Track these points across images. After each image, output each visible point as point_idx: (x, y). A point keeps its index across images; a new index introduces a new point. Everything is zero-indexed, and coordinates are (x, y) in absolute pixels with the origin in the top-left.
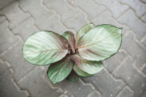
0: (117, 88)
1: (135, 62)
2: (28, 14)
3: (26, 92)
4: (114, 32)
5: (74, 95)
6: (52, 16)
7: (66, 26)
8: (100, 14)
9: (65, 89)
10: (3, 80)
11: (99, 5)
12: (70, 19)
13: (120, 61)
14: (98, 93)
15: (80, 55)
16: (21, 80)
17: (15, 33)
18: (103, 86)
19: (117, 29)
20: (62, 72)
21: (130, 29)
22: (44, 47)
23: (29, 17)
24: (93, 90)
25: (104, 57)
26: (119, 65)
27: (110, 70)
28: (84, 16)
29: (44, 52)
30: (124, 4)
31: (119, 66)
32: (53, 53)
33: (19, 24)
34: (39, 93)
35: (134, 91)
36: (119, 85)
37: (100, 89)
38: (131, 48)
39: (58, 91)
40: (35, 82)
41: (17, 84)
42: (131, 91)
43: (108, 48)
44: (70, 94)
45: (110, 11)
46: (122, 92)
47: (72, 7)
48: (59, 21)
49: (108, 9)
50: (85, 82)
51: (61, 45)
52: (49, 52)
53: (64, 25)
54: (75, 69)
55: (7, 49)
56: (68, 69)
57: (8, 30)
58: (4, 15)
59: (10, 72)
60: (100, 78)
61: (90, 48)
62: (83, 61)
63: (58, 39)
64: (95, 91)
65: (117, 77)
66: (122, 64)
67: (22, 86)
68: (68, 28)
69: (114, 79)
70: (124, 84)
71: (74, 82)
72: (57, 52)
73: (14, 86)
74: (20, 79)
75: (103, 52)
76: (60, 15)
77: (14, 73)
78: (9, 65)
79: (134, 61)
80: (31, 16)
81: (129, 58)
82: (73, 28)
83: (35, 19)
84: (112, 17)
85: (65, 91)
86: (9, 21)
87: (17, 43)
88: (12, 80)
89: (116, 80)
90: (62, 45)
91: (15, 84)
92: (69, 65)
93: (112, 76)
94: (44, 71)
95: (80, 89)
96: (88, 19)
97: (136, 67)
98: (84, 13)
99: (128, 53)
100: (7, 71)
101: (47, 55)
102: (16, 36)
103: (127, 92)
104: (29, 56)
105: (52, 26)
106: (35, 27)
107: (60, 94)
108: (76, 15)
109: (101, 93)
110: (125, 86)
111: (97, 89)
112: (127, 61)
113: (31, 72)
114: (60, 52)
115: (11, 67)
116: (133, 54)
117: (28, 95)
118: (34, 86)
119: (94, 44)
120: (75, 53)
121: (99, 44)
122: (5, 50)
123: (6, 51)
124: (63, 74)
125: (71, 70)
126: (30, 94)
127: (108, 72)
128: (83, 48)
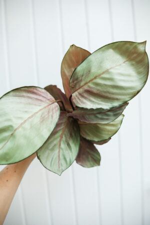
61: (90, 86)
72: (43, 114)
114: (49, 112)
119: (95, 78)
121: (105, 76)
128: (79, 91)
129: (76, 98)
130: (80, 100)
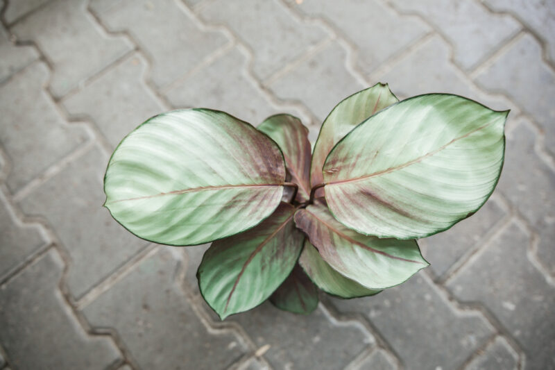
0: (464, 342)
1: (536, 244)
2: (125, 39)
3: (109, 342)
4: (473, 127)
5: (295, 362)
6: (219, 53)
7: (270, 92)
8: (408, 49)
9: (260, 340)
10: (25, 291)
11: (402, 14)
12: (289, 67)
13: (477, 238)
14: (389, 359)
15: (329, 213)
16: (92, 296)
17: (74, 111)
18: (409, 332)
19: (487, 112)
20: (255, 274)
21: (523, 113)
22: (191, 175)
23: (129, 54)
24: (368, 346)
25: (427, 222)
26: (475, 252)
27: (439, 273)
28: (343, 56)
29: (191, 195)
30: (502, 13)
31: (474, 259)
32: (223, 200)
33: (91, 79)
34: (160, 351)
35: (529, 358)
36: (471, 332)
37: (397, 344)
38: (522, 188)
39: (233, 345)
40: (146, 307)
41: (76, 311)
42: (516, 356)
43: (445, 187)
44: (277, 357)
45: (446, 39)
46: (483, 358)
47: (296, 20)
48: (245, 73)
49: (436, 31)
50: (338, 314)
51: (257, 168)
52: (210, 193)
53: (262, 87)
54: (307, 264)
55: (40, 176)
56: (277, 263)
57: (46, 98)
58: (31, 43)
59: (49, 263)
60: (398, 300)
61: (374, 183)
62: (341, 236)
63: (247, 143)
64: (376, 350)
65: (465, 298)
66: (485, 248)
67: (93, 319)
68: (281, 101)
69: (453, 307)
70: (492, 329)
71: (296, 313)
72: (241, 194)
73: (64, 317)
74: (88, 292)
75: (426, 205)
76: (248, 46)
77: (66, 269)
78: (47, 237)
79: (532, 239)
80: (137, 49)
81: (514, 228)
82: (297, 102)
83: (150, 60)
84: (452, 61)
85: (258, 347)
86: (51, 66)
87: (79, 153)
88: (58, 295)
89: (459, 313)
90: (264, 170)
91: (68, 311)
92: (284, 247)
93: (443, 295)
94: (179, 264)
95: (317, 339)
96: (358, 68)
97: (538, 266)
98: (343, 44)
99: (511, 205)
100: (38, 259)
101: (202, 206)
102: (76, 125)
103: (499, 360)
104: (129, 205)
105: (217, 92)
106: (150, 93)
107: (241, 356)
108: (311, 49)
109: (401, 361)
110: (492, 337)
111: (384, 343)
112: (504, 237)
113: (131, 268)
114: (254, 198)
115: (54, 245)
116: (530, 214)
117: (117, 354)
118: (140, 323)
119: (390, 170)
120: (311, 202)
121: (412, 170)
122: (33, 178)
123: (36, 183)
124: (259, 280)
125: (289, 269)
126: (123, 351)
127: (429, 281)
128: (344, 185)
129: (336, 200)
130: (345, 208)
